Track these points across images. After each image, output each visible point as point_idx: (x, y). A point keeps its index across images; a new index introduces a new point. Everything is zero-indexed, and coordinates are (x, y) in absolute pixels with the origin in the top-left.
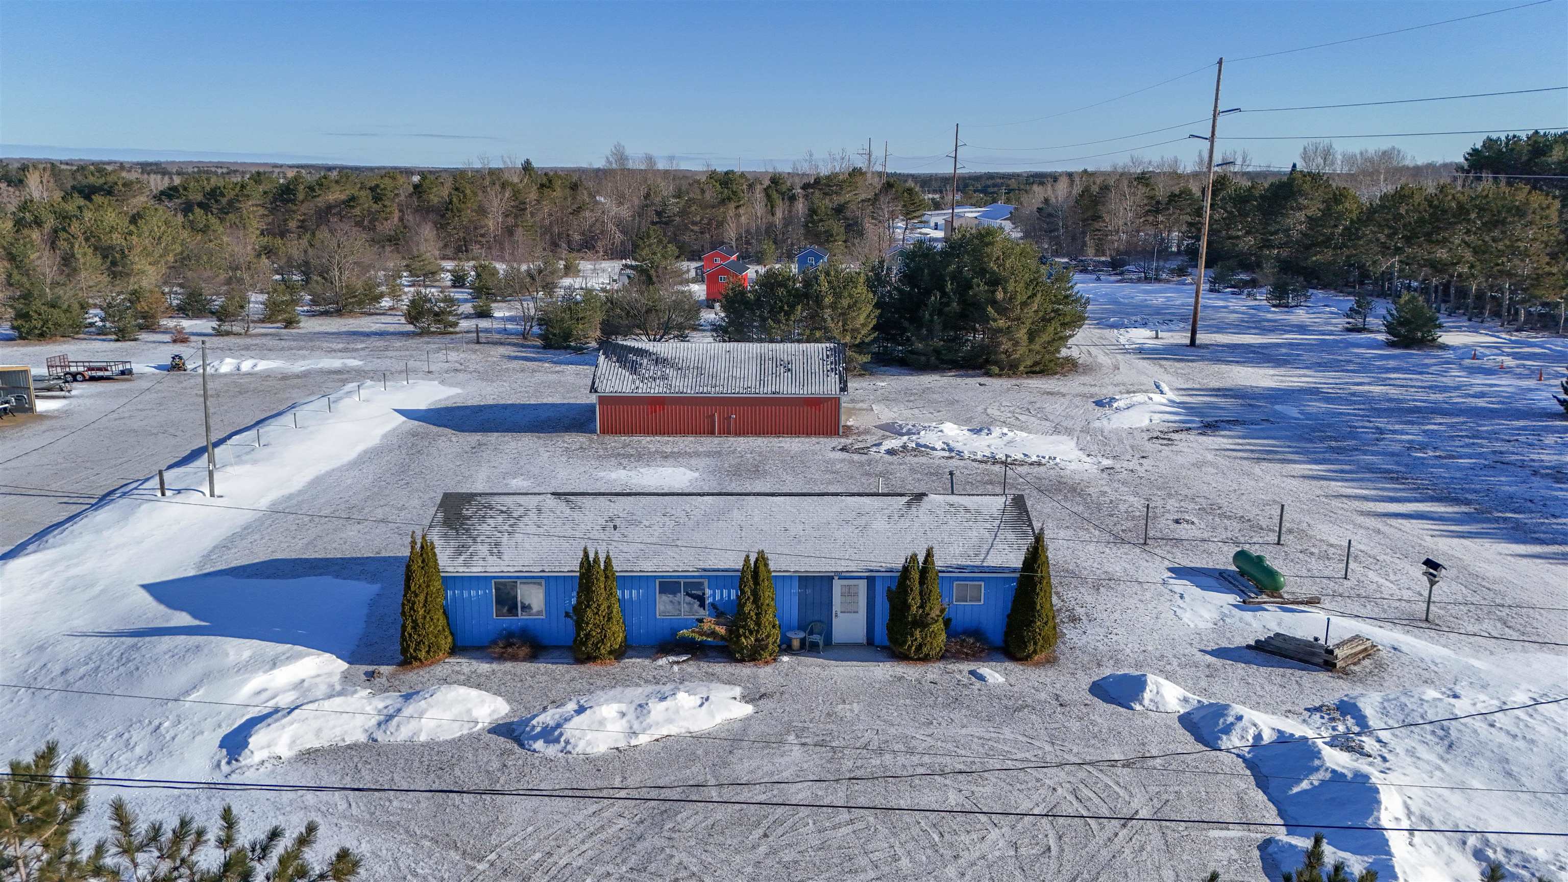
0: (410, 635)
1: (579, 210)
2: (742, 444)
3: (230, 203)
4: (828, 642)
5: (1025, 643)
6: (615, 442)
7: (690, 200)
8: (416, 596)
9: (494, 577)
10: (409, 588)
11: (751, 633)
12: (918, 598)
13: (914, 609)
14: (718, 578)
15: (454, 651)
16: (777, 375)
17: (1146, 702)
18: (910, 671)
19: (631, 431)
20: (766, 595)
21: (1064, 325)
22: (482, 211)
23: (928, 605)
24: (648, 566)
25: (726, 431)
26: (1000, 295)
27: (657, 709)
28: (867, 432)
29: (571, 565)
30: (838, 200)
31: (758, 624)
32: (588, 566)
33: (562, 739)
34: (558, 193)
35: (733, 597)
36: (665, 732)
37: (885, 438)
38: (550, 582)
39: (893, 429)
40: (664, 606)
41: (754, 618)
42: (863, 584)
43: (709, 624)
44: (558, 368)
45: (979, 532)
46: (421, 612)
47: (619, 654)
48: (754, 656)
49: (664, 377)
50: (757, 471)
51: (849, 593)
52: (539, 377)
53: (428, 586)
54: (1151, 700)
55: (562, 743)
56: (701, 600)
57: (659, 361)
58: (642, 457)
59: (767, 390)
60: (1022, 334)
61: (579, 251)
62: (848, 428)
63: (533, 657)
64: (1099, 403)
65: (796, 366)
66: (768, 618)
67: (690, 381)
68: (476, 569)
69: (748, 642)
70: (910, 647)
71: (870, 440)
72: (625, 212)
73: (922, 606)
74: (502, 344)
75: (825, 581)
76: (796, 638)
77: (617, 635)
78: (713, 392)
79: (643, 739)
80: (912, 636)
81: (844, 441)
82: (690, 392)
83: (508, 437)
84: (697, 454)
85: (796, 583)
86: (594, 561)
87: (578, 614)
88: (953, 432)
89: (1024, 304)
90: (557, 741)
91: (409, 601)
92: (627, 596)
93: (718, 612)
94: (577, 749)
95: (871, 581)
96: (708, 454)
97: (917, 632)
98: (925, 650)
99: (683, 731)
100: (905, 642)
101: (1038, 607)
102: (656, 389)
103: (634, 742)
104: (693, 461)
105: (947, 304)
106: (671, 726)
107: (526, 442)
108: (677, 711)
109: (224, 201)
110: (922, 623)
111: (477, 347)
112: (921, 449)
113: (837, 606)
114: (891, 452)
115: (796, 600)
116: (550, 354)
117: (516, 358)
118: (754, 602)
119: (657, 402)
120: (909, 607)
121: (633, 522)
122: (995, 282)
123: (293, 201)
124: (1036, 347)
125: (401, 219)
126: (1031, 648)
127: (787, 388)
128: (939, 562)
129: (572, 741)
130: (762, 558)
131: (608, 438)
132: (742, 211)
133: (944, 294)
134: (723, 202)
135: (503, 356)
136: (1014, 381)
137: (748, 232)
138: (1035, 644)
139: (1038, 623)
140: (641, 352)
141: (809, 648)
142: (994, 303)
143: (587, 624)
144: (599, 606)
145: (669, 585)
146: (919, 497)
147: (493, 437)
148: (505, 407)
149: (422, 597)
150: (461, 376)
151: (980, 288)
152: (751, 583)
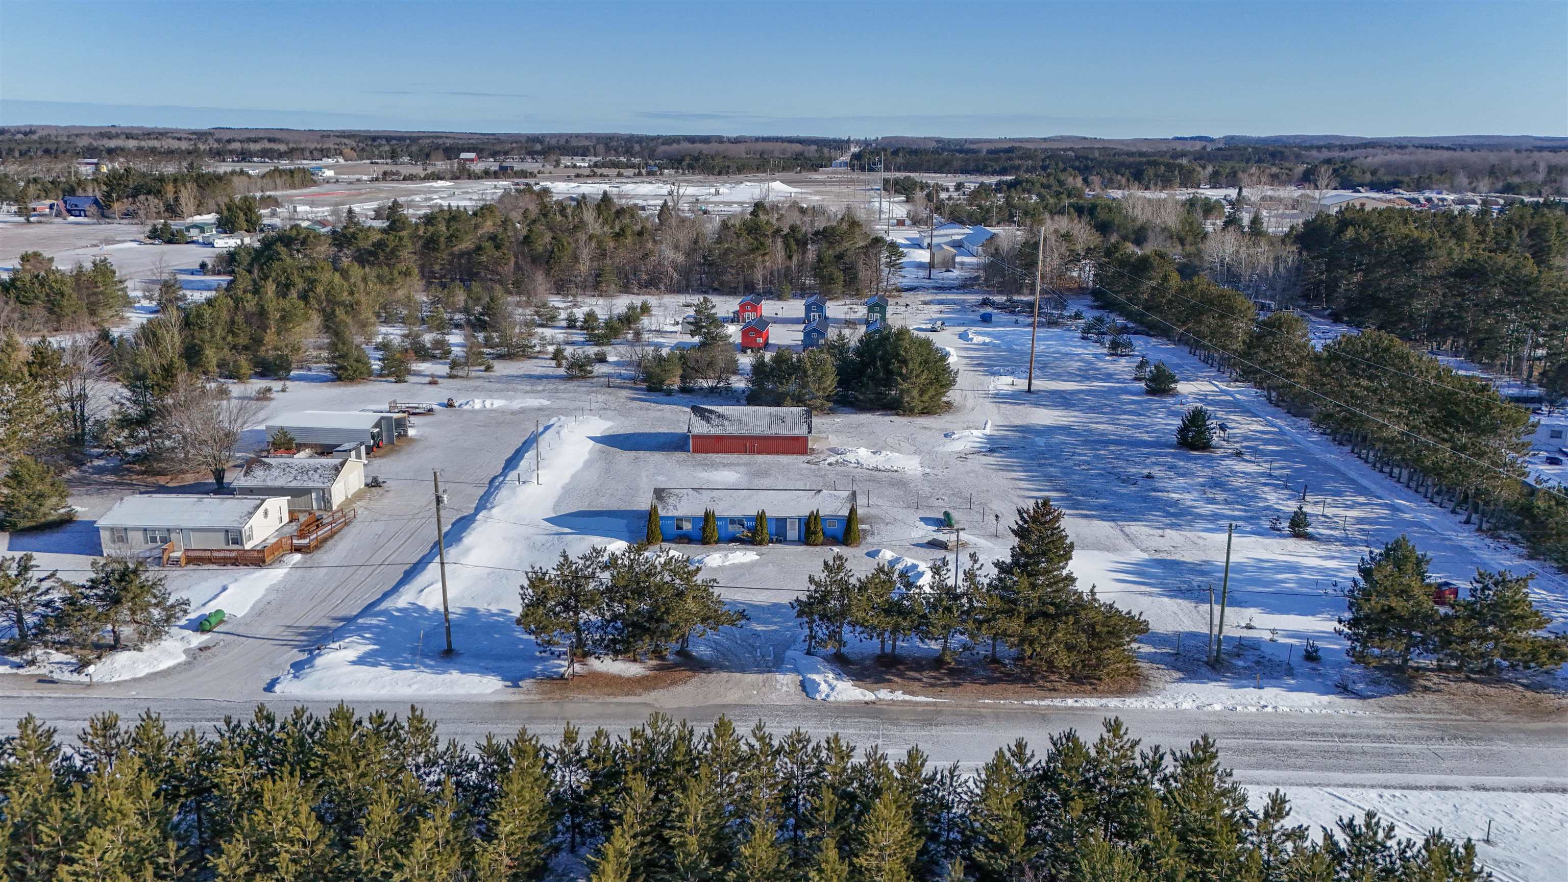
0: (650, 535)
1: (645, 256)
2: (761, 458)
3: (393, 251)
4: (785, 540)
5: (848, 539)
6: (700, 457)
7: (728, 249)
8: (652, 522)
9: (675, 517)
10: (650, 520)
11: (760, 536)
12: (814, 525)
13: (813, 529)
14: (749, 518)
15: (663, 541)
16: (778, 424)
17: (880, 556)
18: (811, 548)
19: (707, 451)
20: (765, 523)
21: (942, 386)
22: (576, 259)
23: (817, 527)
24: (726, 514)
25: (752, 452)
26: (904, 371)
27: (730, 556)
28: (822, 452)
29: (702, 514)
30: (838, 249)
31: (762, 533)
32: (707, 514)
33: (703, 564)
34: (629, 241)
35: (754, 524)
36: (733, 563)
37: (829, 456)
38: (693, 519)
39: (835, 451)
40: (731, 528)
41: (761, 531)
42: (796, 521)
43: (746, 532)
44: (661, 407)
45: (838, 503)
46: (654, 528)
47: (716, 542)
48: (760, 543)
49: (723, 425)
50: (766, 474)
51: (792, 524)
52: (652, 414)
53: (656, 520)
56: (743, 526)
57: (721, 416)
58: (713, 466)
59: (773, 432)
60: (915, 393)
61: (646, 287)
62: (813, 450)
63: (688, 543)
64: (946, 436)
65: (787, 420)
66: (765, 531)
67: (735, 427)
68: (670, 514)
69: (759, 538)
70: (811, 541)
71: (822, 457)
72: (680, 258)
73: (815, 528)
74: (623, 388)
75: (784, 520)
76: (774, 538)
77: (716, 535)
78: (747, 433)
79: (727, 564)
80: (812, 537)
81: (809, 458)
82: (735, 433)
83: (648, 453)
84: (738, 464)
85: (775, 520)
86: (709, 512)
87: (704, 529)
88: (863, 454)
89: (917, 376)
91: (650, 524)
92: (719, 524)
93: (749, 529)
95: (800, 519)
96: (745, 464)
97: (814, 536)
98: (816, 542)
99: (739, 562)
100: (810, 539)
101: (853, 528)
102: (719, 431)
103: (725, 565)
104: (737, 468)
105: (878, 373)
106: (735, 561)
107: (657, 457)
108: (736, 557)
109: (388, 250)
110: (815, 533)
111: (610, 390)
112: (845, 463)
113: (788, 528)
114: (830, 464)
115: (774, 525)
116: (653, 396)
117: (634, 399)
118: (761, 526)
119: (719, 438)
120: (811, 528)
121: (720, 499)
122: (904, 362)
123: (435, 250)
124: (926, 398)
125: (516, 263)
126: (850, 542)
127: (783, 431)
128: (821, 514)
129: (706, 564)
130: (763, 512)
131: (697, 455)
132: (767, 258)
133: (875, 368)
134: (753, 251)
135: (627, 398)
136: (910, 419)
137: (772, 273)
138: (851, 540)
139: (853, 533)
140: (711, 412)
141: (779, 541)
142: (901, 374)
143: (706, 532)
144: (710, 526)
145: (733, 521)
146: (820, 491)
147: (641, 453)
148: (640, 435)
149: (654, 523)
150: (609, 412)
151: (895, 365)
152: (760, 520)
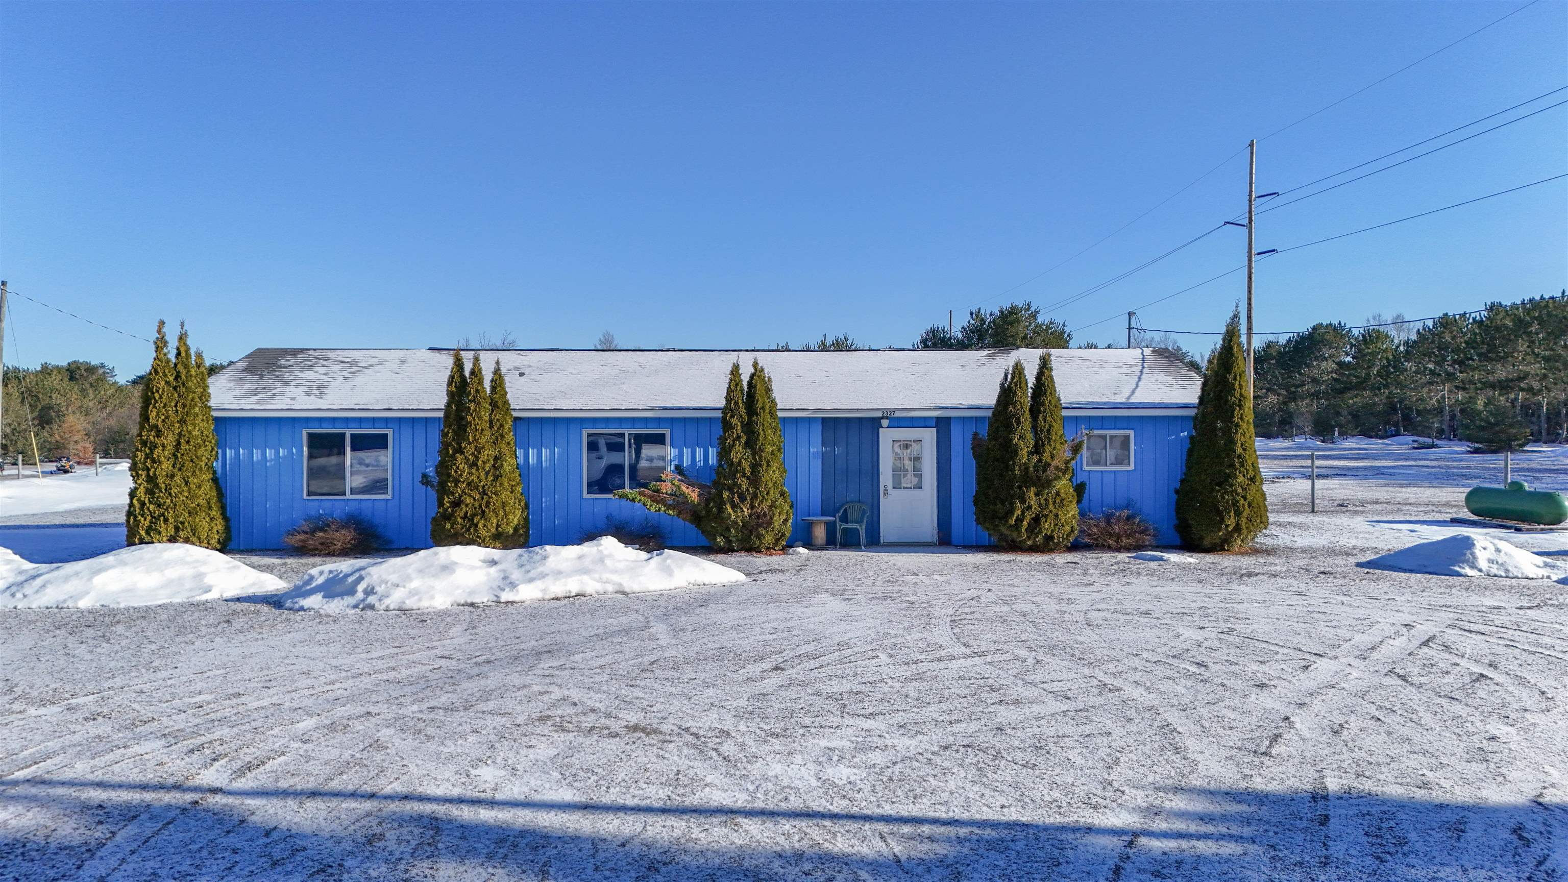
0: (143, 504)
4: (873, 532)
5: (1219, 513)
8: (159, 434)
9: (307, 420)
10: (147, 419)
11: (742, 498)
12: (1030, 436)
13: (1024, 455)
14: (687, 425)
17: (1483, 564)
23: (1048, 448)
24: (569, 405)
31: (755, 480)
32: (461, 382)
33: (361, 588)
35: (713, 460)
36: (573, 586)
38: (402, 430)
41: (748, 470)
42: (929, 436)
45: (1111, 376)
46: (166, 465)
48: (749, 540)
53: (182, 422)
54: (1491, 561)
55: (360, 595)
66: (772, 478)
68: (275, 406)
69: (737, 514)
70: (1019, 520)
73: (1037, 449)
75: (866, 428)
76: (819, 522)
77: (510, 509)
79: (527, 594)
80: (1023, 501)
85: (817, 429)
86: (472, 373)
90: (352, 592)
91: (144, 443)
92: (532, 460)
94: (387, 602)
95: (943, 426)
97: (1032, 493)
98: (1046, 526)
99: (610, 588)
100: (1011, 512)
101: (1239, 450)
103: (505, 596)
106: (585, 578)
108: (601, 560)
110: (1038, 479)
113: (886, 478)
115: (817, 465)
118: (748, 445)
120: (1015, 452)
121: (552, 370)
126: (1231, 522)
129: (380, 589)
138: (1238, 514)
139: (1241, 479)
141: (841, 540)
143: (457, 482)
144: (479, 450)
149: (169, 439)
152: (743, 411)
